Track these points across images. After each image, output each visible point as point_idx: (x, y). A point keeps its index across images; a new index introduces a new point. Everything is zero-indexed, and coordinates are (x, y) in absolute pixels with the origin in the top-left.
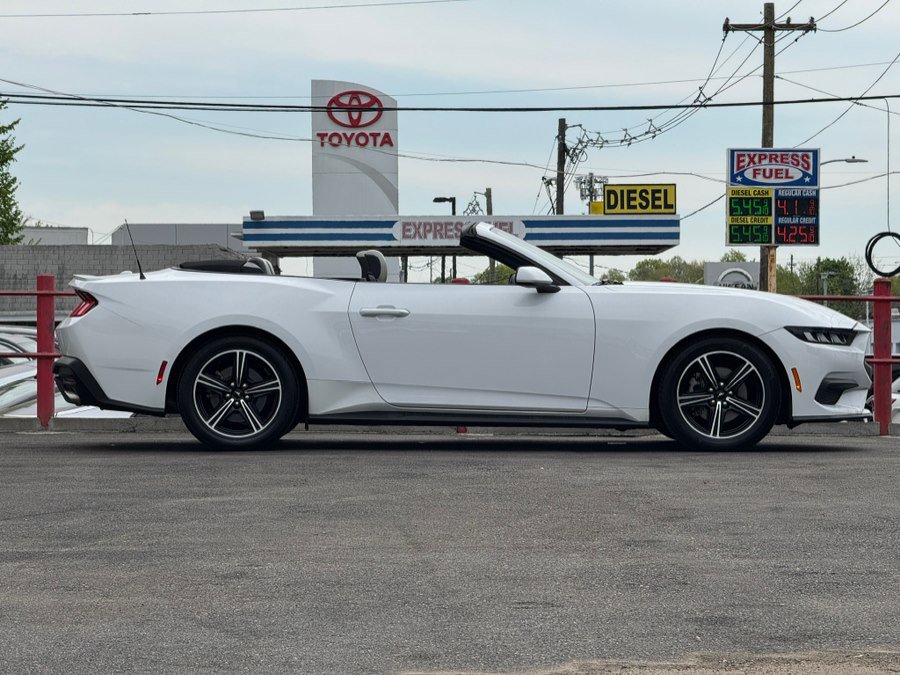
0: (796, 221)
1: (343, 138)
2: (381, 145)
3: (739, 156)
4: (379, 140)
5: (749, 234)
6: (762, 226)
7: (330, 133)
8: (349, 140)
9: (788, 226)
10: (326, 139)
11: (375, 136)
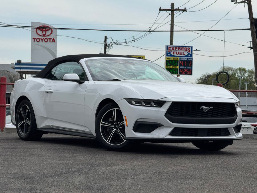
0: (185, 67)
1: (40, 39)
2: (52, 42)
3: (169, 48)
4: (51, 40)
5: (172, 71)
6: (176, 69)
7: (36, 38)
8: (42, 40)
9: (183, 69)
10: (35, 40)
11: (50, 39)
